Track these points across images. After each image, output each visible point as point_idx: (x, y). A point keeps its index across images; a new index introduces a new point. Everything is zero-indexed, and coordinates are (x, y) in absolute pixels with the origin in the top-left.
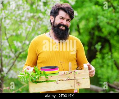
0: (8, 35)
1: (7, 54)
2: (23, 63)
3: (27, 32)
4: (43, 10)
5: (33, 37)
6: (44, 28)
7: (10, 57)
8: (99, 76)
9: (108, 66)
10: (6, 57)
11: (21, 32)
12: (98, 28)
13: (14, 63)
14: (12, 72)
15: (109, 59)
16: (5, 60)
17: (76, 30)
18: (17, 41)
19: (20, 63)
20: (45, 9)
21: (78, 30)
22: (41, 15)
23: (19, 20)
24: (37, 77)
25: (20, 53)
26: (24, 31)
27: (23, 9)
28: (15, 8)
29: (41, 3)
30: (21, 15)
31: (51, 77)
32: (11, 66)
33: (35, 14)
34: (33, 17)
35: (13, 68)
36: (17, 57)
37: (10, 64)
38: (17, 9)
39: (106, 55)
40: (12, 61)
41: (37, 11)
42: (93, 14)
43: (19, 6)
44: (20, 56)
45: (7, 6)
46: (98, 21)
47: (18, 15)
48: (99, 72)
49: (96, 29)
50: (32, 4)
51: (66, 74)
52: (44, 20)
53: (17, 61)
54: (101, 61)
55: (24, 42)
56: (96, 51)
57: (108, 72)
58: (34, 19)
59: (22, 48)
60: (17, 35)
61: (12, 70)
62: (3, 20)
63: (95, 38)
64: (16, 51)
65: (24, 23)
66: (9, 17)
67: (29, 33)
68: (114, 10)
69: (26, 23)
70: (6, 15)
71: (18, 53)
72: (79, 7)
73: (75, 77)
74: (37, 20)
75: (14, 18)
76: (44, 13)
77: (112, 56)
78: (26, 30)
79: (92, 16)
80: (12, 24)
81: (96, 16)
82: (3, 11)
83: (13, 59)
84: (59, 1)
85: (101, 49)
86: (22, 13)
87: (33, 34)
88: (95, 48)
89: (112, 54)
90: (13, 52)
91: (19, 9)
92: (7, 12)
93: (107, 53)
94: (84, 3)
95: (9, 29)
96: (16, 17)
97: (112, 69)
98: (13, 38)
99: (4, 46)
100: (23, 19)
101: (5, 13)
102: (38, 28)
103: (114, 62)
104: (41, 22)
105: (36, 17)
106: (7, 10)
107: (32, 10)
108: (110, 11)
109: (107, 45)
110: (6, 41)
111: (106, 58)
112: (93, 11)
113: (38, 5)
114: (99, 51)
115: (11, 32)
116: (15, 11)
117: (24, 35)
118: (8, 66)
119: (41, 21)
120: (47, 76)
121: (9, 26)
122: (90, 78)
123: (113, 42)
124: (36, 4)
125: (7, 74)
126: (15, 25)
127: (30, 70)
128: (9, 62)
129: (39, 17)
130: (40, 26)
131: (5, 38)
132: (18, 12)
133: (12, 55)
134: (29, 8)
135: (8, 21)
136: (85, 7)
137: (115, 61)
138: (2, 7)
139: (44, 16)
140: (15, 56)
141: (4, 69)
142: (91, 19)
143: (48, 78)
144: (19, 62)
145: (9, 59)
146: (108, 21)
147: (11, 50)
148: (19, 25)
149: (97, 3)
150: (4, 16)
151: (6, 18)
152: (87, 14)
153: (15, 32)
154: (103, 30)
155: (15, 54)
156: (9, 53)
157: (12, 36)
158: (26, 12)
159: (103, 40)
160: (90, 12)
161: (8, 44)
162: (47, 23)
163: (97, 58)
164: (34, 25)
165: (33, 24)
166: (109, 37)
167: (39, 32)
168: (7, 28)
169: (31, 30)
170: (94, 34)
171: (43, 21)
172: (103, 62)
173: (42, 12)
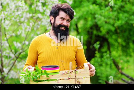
0: (8, 36)
1: (7, 54)
2: (23, 63)
3: (26, 33)
4: (41, 11)
5: (33, 38)
6: (43, 28)
7: (10, 57)
8: (98, 75)
9: (107, 64)
10: (7, 57)
11: (20, 32)
12: (96, 27)
13: (14, 63)
14: (12, 72)
15: (107, 58)
16: (5, 61)
17: (74, 29)
18: (17, 42)
19: (20, 64)
20: (43, 10)
21: (77, 30)
22: (40, 16)
23: (18, 21)
24: (38, 76)
25: (20, 53)
26: (23, 32)
27: (22, 10)
28: (15, 9)
29: (40, 4)
30: (20, 15)
31: (52, 76)
32: (11, 66)
33: (34, 15)
34: (32, 17)
35: (13, 68)
36: (17, 58)
37: (11, 64)
38: (16, 10)
39: (105, 54)
40: (12, 61)
41: (36, 12)
42: (91, 14)
43: (18, 7)
44: (20, 56)
45: (6, 7)
46: (96, 20)
47: (17, 16)
48: (98, 70)
49: (94, 28)
51: (67, 73)
52: (43, 20)
53: (17, 61)
54: (99, 60)
55: (23, 42)
56: (95, 50)
57: (107, 71)
58: (33, 20)
59: (22, 49)
60: (17, 36)
61: (12, 70)
62: (3, 21)
63: (94, 37)
64: (16, 52)
65: (24, 24)
66: (9, 18)
67: (29, 33)
68: (111, 9)
69: (25, 24)
71: (18, 54)
72: (77, 7)
73: (76, 77)
74: (36, 20)
75: (13, 18)
76: (43, 14)
77: (110, 54)
78: (25, 31)
79: (90, 15)
80: (12, 25)
81: (93, 15)
82: (2, 12)
83: (13, 59)
84: (58, 1)
85: (100, 48)
86: (21, 14)
87: (32, 35)
88: (94, 47)
89: (110, 52)
90: (13, 53)
91: (18, 10)
92: (6, 13)
93: (106, 52)
94: (82, 3)
96: (15, 18)
97: (111, 67)
98: (13, 38)
99: (4, 46)
100: (22, 19)
101: (4, 14)
102: (38, 29)
103: (112, 61)
104: (40, 23)
105: (34, 18)
106: (6, 11)
107: (30, 11)
108: (107, 10)
109: (106, 43)
110: (6, 42)
111: (105, 57)
112: (91, 10)
113: (36, 6)
114: (97, 50)
115: (11, 33)
116: (14, 12)
117: (24, 35)
118: (8, 66)
119: (40, 21)
120: (48, 75)
121: (9, 27)
122: (91, 78)
123: (111, 40)
124: (35, 5)
125: (7, 74)
126: (14, 25)
127: (31, 70)
128: (9, 62)
129: (38, 18)
130: (39, 27)
131: (5, 39)
132: (17, 14)
133: (12, 56)
134: (28, 9)
135: (7, 22)
136: (83, 7)
137: (113, 59)
138: (2, 9)
139: (43, 16)
140: (15, 56)
141: (4, 69)
142: (90, 19)
143: (49, 77)
144: (19, 62)
145: (9, 60)
146: (105, 20)
147: (11, 51)
148: (19, 26)
149: (95, 3)
150: (4, 17)
151: (6, 19)
152: (85, 13)
153: (15, 32)
154: (102, 29)
155: (15, 55)
156: (9, 53)
157: (11, 36)
158: (25, 13)
159: (101, 39)
160: (88, 12)
161: (8, 45)
162: (46, 23)
163: (96, 56)
164: (33, 26)
165: (32, 24)
166: (107, 36)
167: (39, 32)
168: (7, 29)
169: (30, 30)
170: (92, 33)
171: (42, 22)
172: (102, 61)
173: (40, 13)
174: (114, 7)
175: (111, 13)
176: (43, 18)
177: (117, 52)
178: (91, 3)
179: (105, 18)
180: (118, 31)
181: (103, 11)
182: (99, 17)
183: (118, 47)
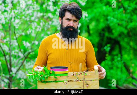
0: (17, 35)
1: (16, 54)
2: (32, 63)
3: (36, 32)
4: (52, 10)
5: (43, 38)
6: (53, 28)
7: (19, 57)
8: (108, 78)
9: (117, 68)
10: (15, 57)
11: (30, 32)
12: (108, 29)
13: (23, 63)
14: (20, 72)
15: (118, 61)
16: (13, 60)
17: (85, 31)
18: (26, 41)
19: (29, 63)
20: (54, 9)
21: (88, 31)
22: (50, 15)
23: (28, 20)
24: (46, 77)
25: (29, 53)
26: (33, 31)
27: (32, 9)
28: (25, 8)
29: (51, 3)
30: (31, 14)
31: (60, 77)
33: (45, 14)
34: (43, 17)
35: (21, 68)
36: (26, 58)
37: (19, 64)
38: (26, 9)
39: (116, 57)
40: (21, 61)
41: (47, 11)
42: (104, 15)
43: (29, 6)
44: (29, 56)
45: (16, 5)
46: (108, 22)
47: (27, 15)
49: (106, 30)
50: (42, 4)
51: (75, 75)
52: (54, 20)
53: (25, 61)
54: (110, 63)
55: (33, 42)
56: (106, 53)
57: (117, 74)
58: (44, 19)
59: (31, 49)
60: (27, 35)
61: (21, 70)
62: (13, 20)
63: (105, 39)
64: (25, 51)
65: (34, 23)
66: (19, 17)
67: (39, 33)
69: (35, 23)
70: (15, 15)
71: (27, 53)
72: (89, 8)
73: (84, 79)
74: (47, 20)
75: (23, 17)
76: (54, 13)
77: (121, 58)
78: (35, 30)
79: (103, 17)
80: (22, 23)
81: (106, 17)
82: (13, 11)
83: (22, 59)
85: (111, 51)
86: (31, 13)
87: (42, 35)
88: (104, 50)
89: (122, 55)
90: (22, 52)
91: (28, 9)
92: (16, 12)
93: (117, 55)
94: (95, 4)
95: (18, 29)
96: (26, 17)
97: (122, 71)
98: (23, 38)
99: (14, 45)
100: (33, 18)
101: (14, 12)
102: (48, 29)
104: (50, 23)
105: (45, 17)
106: (17, 10)
107: (41, 10)
108: (121, 12)
109: (117, 46)
110: (15, 41)
111: (116, 60)
112: (104, 11)
114: (108, 52)
115: (20, 32)
116: (24, 11)
117: (33, 35)
118: (17, 66)
119: (51, 21)
120: (56, 77)
121: (18, 25)
123: (123, 43)
124: (46, 4)
125: (15, 74)
126: (24, 24)
127: (39, 70)
128: (18, 62)
129: (49, 17)
130: (49, 27)
131: (15, 38)
132: (27, 12)
133: (21, 55)
134: (39, 8)
135: (17, 21)
136: (96, 8)
137: (124, 63)
138: (12, 7)
139: (54, 16)
140: (24, 56)
141: (13, 69)
142: (102, 20)
144: (27, 62)
145: (18, 60)
146: (118, 22)
147: (20, 50)
148: (29, 25)
149: (108, 4)
150: (14, 16)
151: (16, 18)
152: (98, 14)
153: (24, 31)
154: (114, 31)
155: (23, 54)
156: (18, 53)
157: (21, 35)
158: (36, 12)
159: (113, 42)
160: (100, 13)
161: (17, 44)
162: (57, 24)
163: (106, 59)
164: (44, 26)
165: (43, 24)
166: (119, 39)
167: (49, 33)
168: (17, 27)
169: (40, 30)
170: (104, 35)
171: (53, 22)
172: (112, 64)
173: (51, 12)
174: (128, 9)
175: (124, 15)
176: (54, 18)
177: (129, 55)
178: (104, 4)
179: (117, 20)
180: (131, 34)
181: (116, 13)
182: (112, 18)
183: (129, 51)
